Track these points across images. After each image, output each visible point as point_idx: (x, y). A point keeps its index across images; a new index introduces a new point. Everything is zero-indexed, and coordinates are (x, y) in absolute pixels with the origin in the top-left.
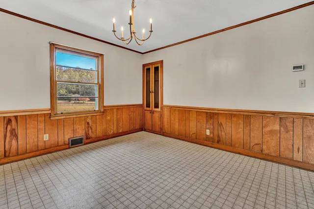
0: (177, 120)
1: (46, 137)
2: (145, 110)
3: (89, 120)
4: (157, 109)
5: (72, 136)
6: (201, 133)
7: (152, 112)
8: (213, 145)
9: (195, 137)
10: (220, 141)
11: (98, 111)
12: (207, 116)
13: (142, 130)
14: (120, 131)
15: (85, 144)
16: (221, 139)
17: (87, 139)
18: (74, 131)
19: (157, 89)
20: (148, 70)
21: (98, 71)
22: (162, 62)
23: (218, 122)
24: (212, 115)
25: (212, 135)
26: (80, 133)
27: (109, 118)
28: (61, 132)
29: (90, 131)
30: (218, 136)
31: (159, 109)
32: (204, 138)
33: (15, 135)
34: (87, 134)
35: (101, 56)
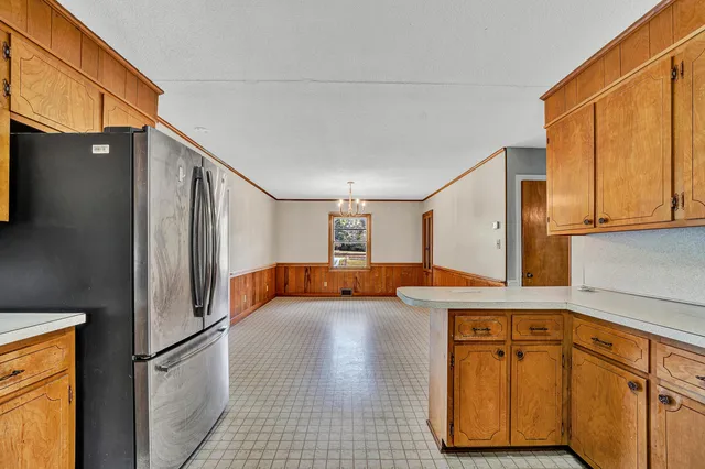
1: (326, 285)
2: (424, 271)
3: (357, 276)
5: (343, 287)
7: (427, 274)
11: (366, 268)
15: (353, 296)
17: (355, 292)
18: (345, 282)
20: (425, 221)
21: (367, 230)
22: (432, 212)
26: (349, 287)
27: (377, 275)
28: (335, 283)
29: (358, 286)
31: (430, 271)
33: (309, 279)
34: (355, 288)
35: (370, 215)
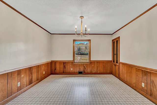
0: (126, 72)
1: (72, 69)
2: (113, 64)
3: (85, 65)
4: (117, 64)
5: (79, 70)
6: (139, 84)
7: (115, 65)
8: (146, 96)
9: (135, 86)
10: (152, 94)
11: (88, 62)
12: (142, 73)
13: (111, 74)
14: (98, 72)
15: (83, 74)
16: (153, 94)
17: (84, 72)
18: (80, 69)
19: (117, 53)
20: (114, 42)
21: (89, 46)
22: (119, 37)
23: (151, 80)
24: (146, 73)
25: (146, 88)
26: (82, 70)
27: (93, 66)
28: (76, 69)
29: (85, 70)
30: (151, 91)
31: (118, 64)
32: (140, 88)
33: (65, 67)
34: (84, 71)
35: (90, 40)
